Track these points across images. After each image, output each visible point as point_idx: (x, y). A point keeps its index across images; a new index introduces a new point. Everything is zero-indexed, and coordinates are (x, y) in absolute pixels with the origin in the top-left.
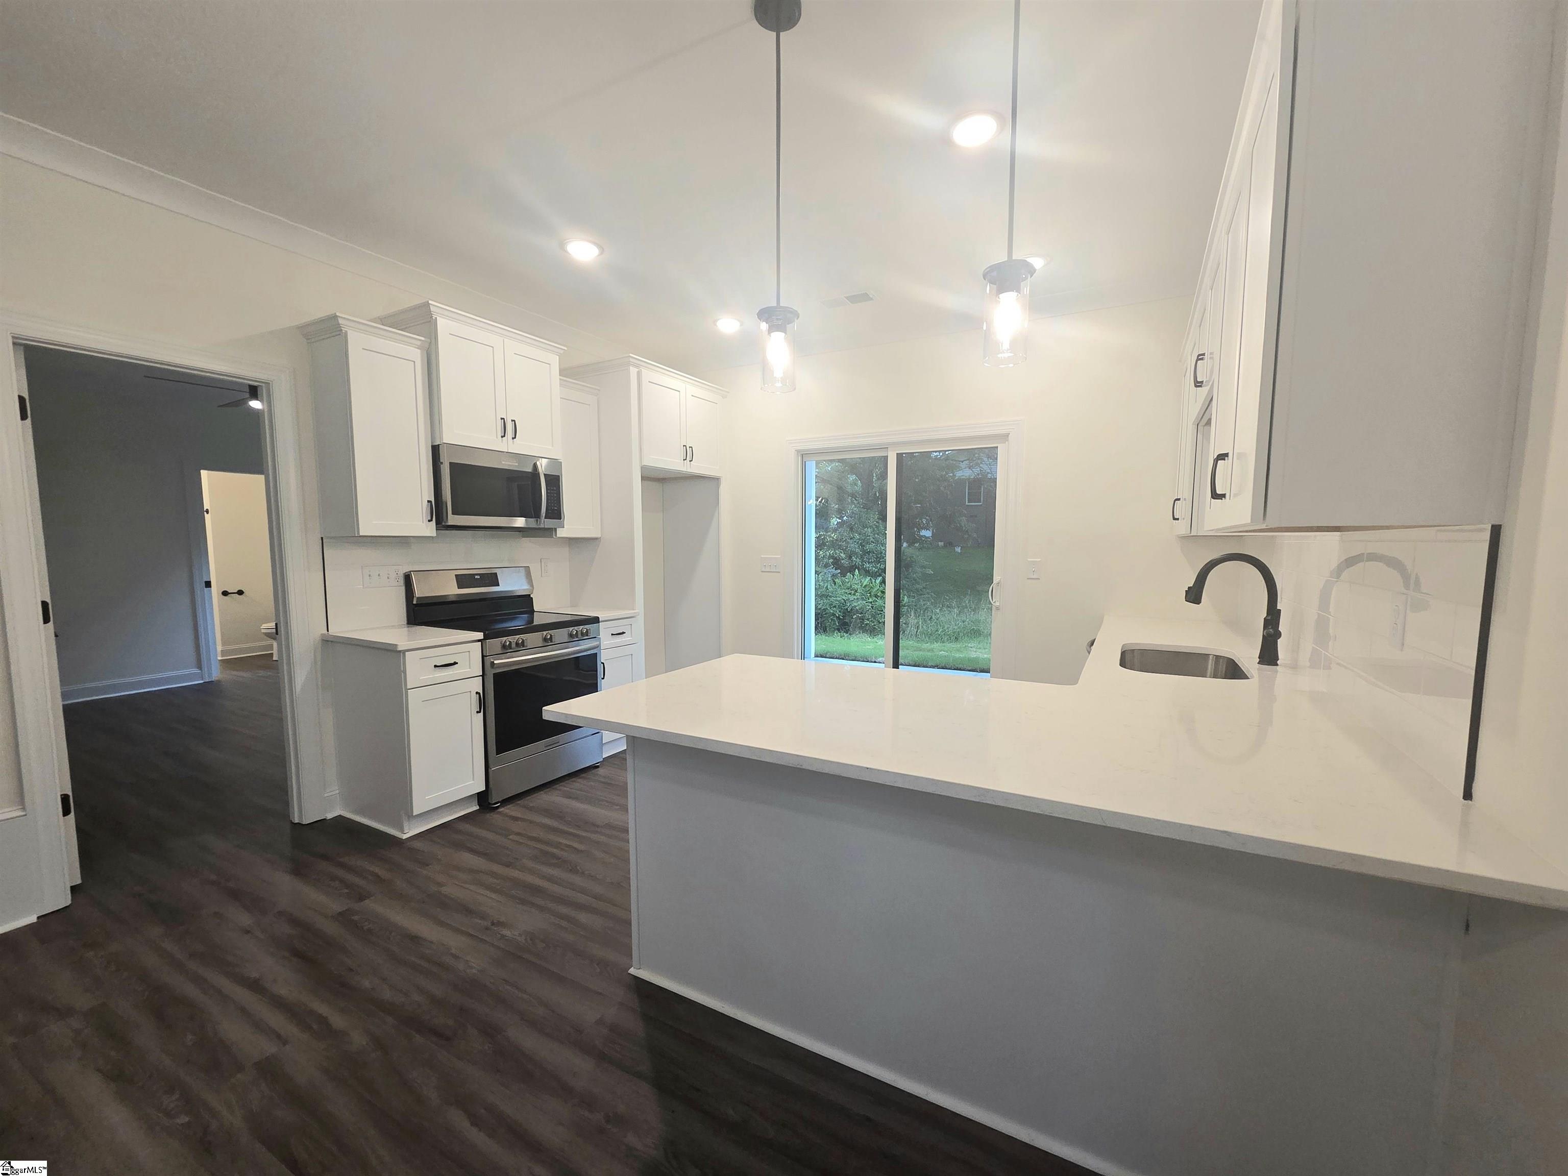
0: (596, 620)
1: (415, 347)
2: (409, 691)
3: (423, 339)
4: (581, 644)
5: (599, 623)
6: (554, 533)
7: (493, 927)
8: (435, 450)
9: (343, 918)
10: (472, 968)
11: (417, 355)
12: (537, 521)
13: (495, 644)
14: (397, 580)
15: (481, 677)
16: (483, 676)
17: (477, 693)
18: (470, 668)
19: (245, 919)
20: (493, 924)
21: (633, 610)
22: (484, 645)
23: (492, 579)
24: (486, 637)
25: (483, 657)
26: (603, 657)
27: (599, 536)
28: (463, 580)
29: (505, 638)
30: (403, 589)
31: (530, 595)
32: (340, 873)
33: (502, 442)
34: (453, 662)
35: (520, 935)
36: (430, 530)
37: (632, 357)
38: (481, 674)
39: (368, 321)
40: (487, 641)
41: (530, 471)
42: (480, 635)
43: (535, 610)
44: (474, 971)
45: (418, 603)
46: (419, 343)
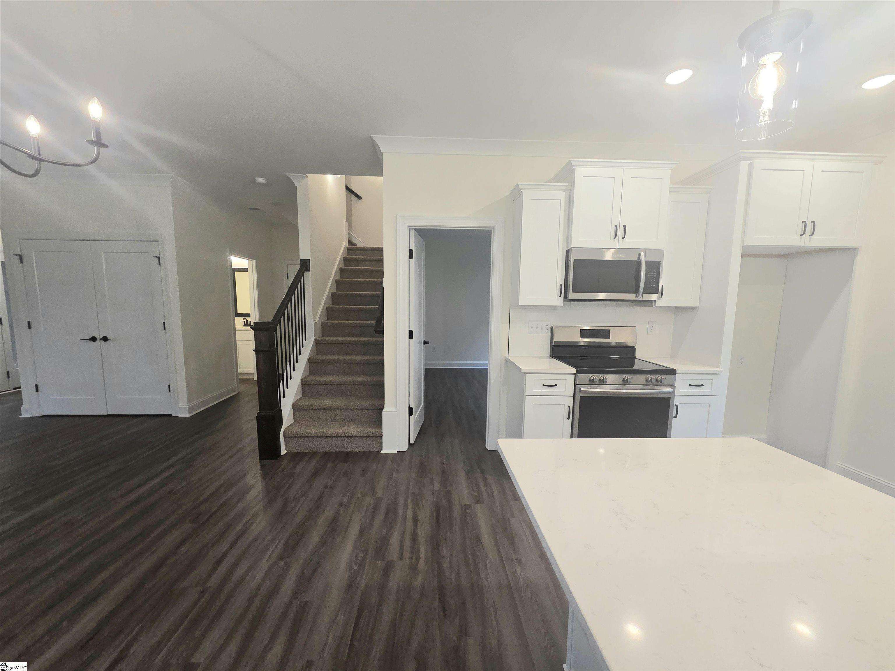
0: (673, 372)
1: (562, 191)
2: (526, 396)
3: (567, 184)
4: (656, 388)
5: (676, 374)
6: (653, 304)
7: (516, 561)
8: (568, 252)
9: (465, 508)
10: (487, 580)
11: (562, 195)
12: (637, 295)
13: (584, 378)
14: (547, 330)
15: (573, 397)
16: (574, 396)
17: (569, 406)
18: (565, 390)
19: (437, 486)
20: (516, 559)
21: (718, 368)
22: (576, 376)
23: (606, 334)
24: (578, 372)
25: (575, 384)
26: (677, 400)
27: (696, 305)
28: (584, 334)
29: (592, 375)
30: (550, 335)
31: (634, 346)
32: (481, 483)
33: (614, 242)
34: (555, 385)
35: (524, 578)
36: (559, 302)
37: (742, 152)
38: (573, 395)
39: (545, 182)
40: (578, 375)
41: (636, 260)
42: (574, 370)
43: (636, 357)
44: (486, 583)
45: (555, 345)
46: (565, 188)
